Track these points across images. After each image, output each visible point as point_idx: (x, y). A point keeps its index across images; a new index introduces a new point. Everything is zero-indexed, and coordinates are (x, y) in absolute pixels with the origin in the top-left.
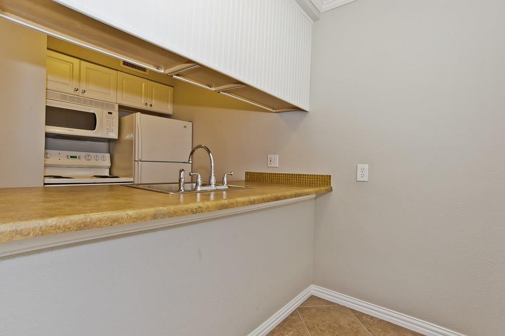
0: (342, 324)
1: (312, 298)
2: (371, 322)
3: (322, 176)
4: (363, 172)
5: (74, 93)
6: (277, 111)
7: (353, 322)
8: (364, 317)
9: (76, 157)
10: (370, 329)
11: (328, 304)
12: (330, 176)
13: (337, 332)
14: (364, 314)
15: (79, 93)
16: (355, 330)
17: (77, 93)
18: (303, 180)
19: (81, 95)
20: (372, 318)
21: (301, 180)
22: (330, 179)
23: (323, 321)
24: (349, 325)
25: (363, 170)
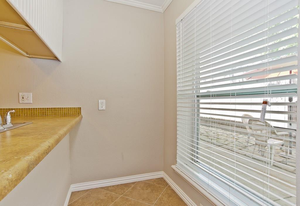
0: (102, 198)
1: (73, 193)
2: (114, 189)
3: (74, 108)
4: (102, 105)
6: (31, 56)
7: (106, 194)
8: (109, 188)
10: (116, 192)
11: (86, 192)
12: (80, 108)
13: (102, 204)
14: (108, 187)
16: (110, 197)
18: (58, 112)
20: (113, 186)
21: (56, 112)
22: (80, 110)
23: (91, 203)
24: (105, 196)
25: (102, 103)
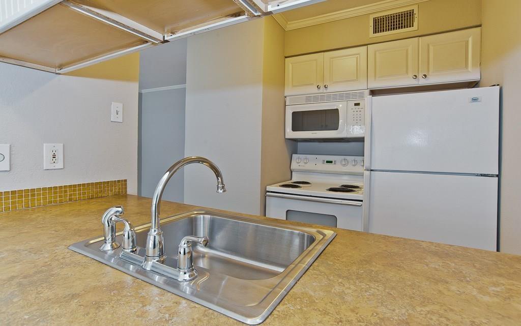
5: (318, 91)
9: (331, 162)
15: (322, 90)
17: (321, 91)
19: (325, 91)
